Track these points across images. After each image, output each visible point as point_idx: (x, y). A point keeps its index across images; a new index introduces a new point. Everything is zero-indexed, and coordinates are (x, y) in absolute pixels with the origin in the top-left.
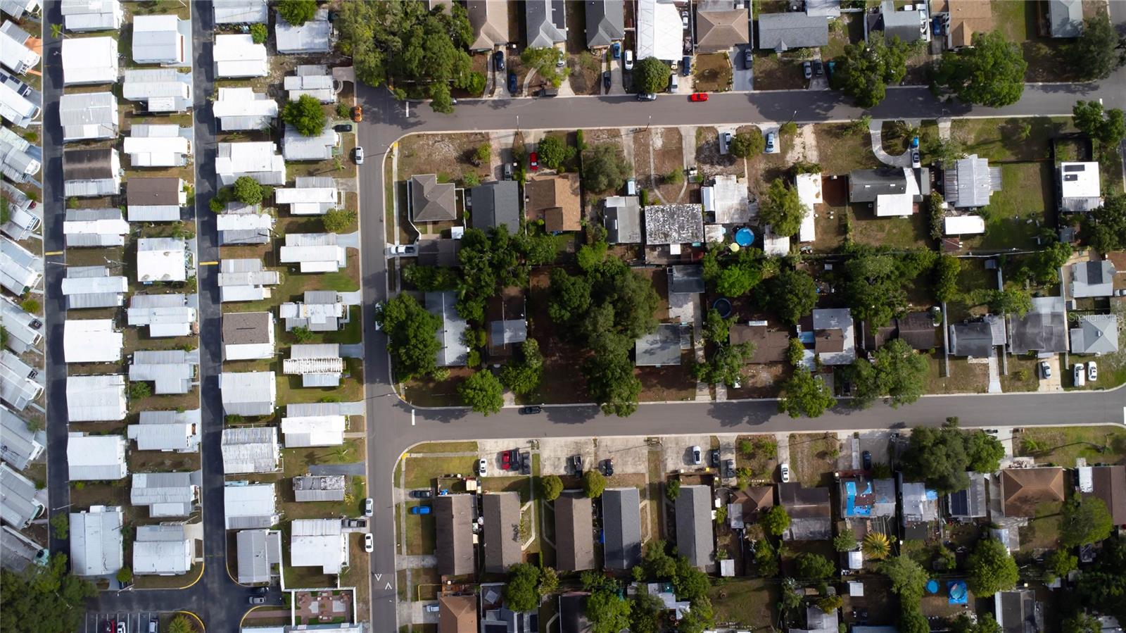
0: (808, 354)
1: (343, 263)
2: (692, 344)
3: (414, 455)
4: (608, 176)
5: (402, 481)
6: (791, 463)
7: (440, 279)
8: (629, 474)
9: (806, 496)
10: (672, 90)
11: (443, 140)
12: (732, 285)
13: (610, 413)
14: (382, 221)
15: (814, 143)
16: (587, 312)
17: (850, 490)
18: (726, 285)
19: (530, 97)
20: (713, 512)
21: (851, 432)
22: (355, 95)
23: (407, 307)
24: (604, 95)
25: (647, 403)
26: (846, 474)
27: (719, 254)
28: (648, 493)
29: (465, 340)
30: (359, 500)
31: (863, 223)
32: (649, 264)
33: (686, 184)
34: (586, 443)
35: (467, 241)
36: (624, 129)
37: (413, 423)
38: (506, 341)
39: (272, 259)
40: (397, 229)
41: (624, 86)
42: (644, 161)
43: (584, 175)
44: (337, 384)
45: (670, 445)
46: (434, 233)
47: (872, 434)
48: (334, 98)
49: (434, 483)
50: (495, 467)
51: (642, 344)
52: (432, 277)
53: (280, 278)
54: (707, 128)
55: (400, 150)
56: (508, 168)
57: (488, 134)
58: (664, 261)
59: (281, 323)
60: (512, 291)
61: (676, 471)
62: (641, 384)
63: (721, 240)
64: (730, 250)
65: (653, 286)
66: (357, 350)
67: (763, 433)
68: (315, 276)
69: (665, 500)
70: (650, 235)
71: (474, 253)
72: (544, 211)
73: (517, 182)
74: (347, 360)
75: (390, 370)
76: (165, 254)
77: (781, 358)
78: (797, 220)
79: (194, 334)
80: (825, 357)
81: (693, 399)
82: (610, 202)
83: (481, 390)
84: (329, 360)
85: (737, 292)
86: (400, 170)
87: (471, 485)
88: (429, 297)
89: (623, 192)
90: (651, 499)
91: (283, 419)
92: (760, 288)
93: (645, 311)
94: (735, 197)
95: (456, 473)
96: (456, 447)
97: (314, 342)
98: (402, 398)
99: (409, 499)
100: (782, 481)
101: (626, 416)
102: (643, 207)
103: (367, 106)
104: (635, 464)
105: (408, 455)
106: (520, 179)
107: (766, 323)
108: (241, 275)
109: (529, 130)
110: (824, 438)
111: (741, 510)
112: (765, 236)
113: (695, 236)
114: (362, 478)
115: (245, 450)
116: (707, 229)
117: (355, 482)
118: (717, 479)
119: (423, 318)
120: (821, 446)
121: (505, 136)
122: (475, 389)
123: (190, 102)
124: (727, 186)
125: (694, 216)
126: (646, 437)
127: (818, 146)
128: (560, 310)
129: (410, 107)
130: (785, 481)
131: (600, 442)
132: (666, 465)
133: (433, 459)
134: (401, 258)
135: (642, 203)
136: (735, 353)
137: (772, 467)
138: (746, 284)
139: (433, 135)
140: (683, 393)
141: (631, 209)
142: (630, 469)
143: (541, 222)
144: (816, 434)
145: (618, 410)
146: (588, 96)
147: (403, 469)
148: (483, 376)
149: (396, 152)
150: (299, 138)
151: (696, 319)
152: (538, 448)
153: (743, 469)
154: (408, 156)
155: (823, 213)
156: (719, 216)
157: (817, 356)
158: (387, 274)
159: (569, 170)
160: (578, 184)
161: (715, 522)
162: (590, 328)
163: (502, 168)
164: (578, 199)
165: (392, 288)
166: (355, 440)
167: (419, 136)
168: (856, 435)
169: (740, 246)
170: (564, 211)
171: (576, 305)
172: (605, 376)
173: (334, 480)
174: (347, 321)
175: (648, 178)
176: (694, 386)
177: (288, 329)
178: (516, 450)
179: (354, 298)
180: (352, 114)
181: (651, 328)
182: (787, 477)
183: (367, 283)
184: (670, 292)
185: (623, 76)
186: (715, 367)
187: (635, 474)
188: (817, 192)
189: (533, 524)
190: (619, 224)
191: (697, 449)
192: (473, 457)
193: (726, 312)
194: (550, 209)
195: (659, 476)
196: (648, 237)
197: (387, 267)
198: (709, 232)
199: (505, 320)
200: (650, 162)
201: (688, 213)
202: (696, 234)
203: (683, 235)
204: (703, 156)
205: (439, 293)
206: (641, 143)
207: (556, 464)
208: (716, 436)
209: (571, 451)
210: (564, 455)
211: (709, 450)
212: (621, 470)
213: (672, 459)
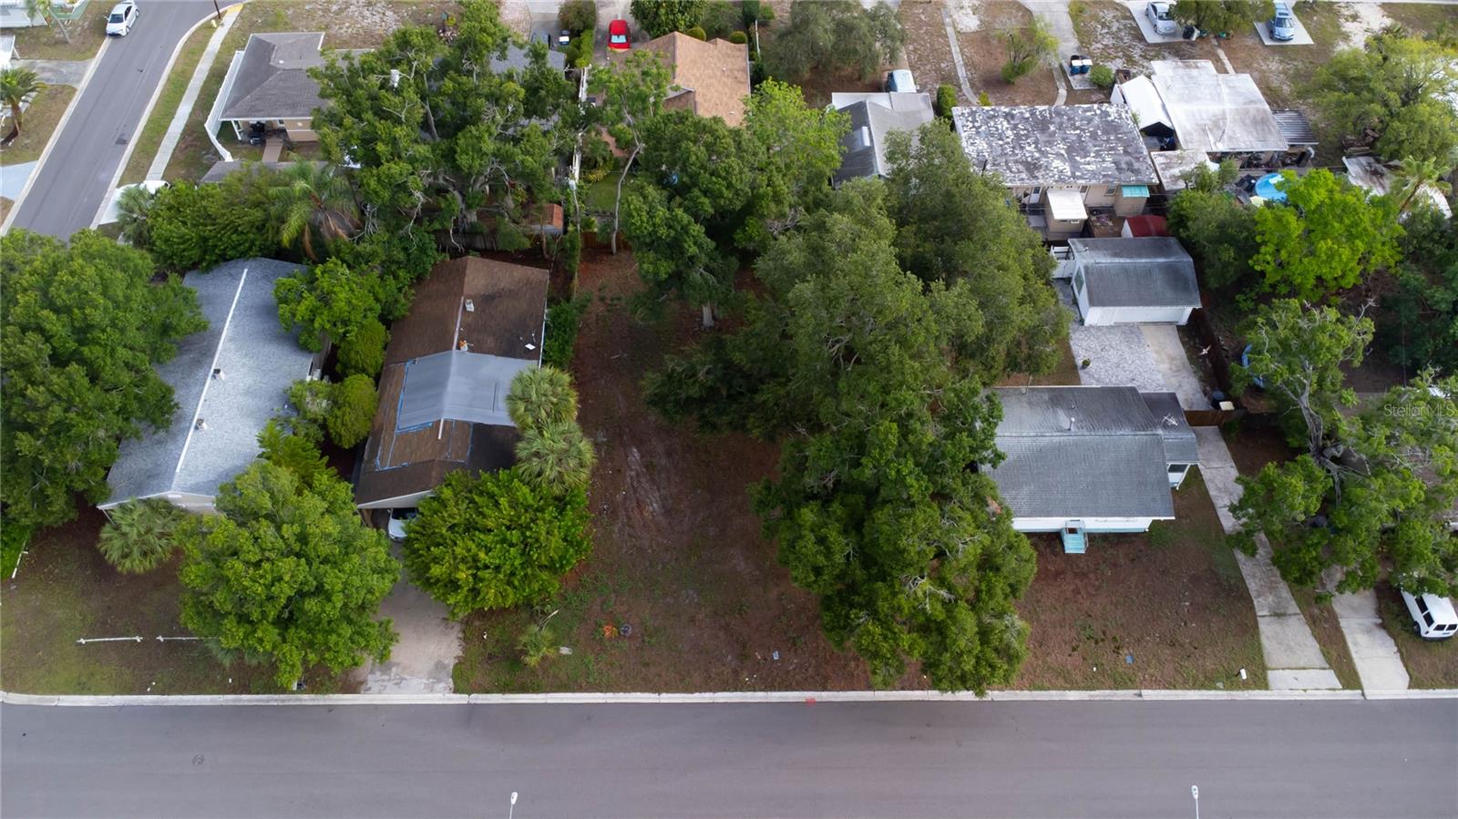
14: (124, 142)
33: (1063, 92)
38: (449, 418)
42: (934, 50)
54: (1095, 2)
55: (244, 17)
70: (981, 165)
82: (845, 100)
89: (881, 86)
101: (980, 688)
113: (1125, 167)
116: (1159, 159)
121: (546, 4)
124: (1192, 78)
125: (1112, 128)
140: (1209, 664)
141: (909, 114)
149: (230, 19)
156: (1186, 134)
160: (743, 62)
170: (699, 100)
190: (875, 137)
198: (1168, 166)
199: (458, 348)
200: (950, 52)
201: (1090, 120)
202: (1130, 164)
203: (1088, 167)
204: (1099, 46)
205: (233, 271)
206: (921, 20)
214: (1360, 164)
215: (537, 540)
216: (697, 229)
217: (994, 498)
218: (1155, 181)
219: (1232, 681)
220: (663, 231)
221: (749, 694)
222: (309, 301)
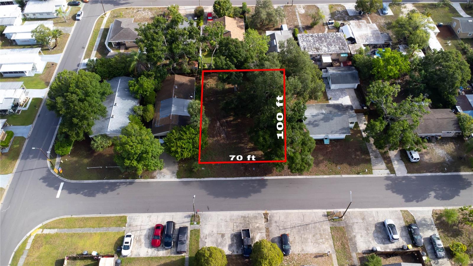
3: (46, 231)
8: (311, 255)
11: (144, 10)
14: (84, 48)
25: (321, 176)
33: (327, 29)
34: (255, 217)
38: (173, 114)
40: (94, 52)
42: (293, 19)
45: (356, 221)
50: (143, 245)
54: (336, 5)
55: (111, 14)
61: (371, 250)
66: (24, 131)
68: (12, 79)
74: (9, 133)
81: (371, 172)
82: (269, 33)
86: (107, 22)
89: (279, 29)
94: (369, 30)
96: (100, 222)
98: (55, 172)
104: (316, 242)
105: (39, 232)
109: (208, 6)
116: (350, 46)
118: (425, 258)
121: (189, 9)
124: (360, 25)
125: (340, 38)
126: (325, 211)
131: (272, 216)
132: (355, 244)
133: (67, 235)
135: (294, 34)
139: (137, 8)
140: (359, 168)
141: (286, 36)
142: (312, 249)
147: (28, 247)
149: (108, 15)
152: (198, 223)
154: (116, 17)
156: (358, 39)
160: (243, 24)
170: (231, 33)
174: (26, 108)
175: (297, 27)
176: (368, 162)
178: (171, 225)
179: (42, 93)
187: (318, 254)
190: (278, 42)
191: (391, 222)
192: (118, 233)
195: (350, 258)
198: (353, 48)
199: (174, 97)
200: (297, 19)
201: (333, 37)
202: (343, 48)
203: (332, 49)
204: (337, 17)
205: (117, 80)
206: (289, 11)
207: (219, 241)
208: (407, 211)
209: (237, 226)
210: (230, 230)
211: (405, 227)
212: (300, 249)
213: (361, 236)
214: (403, 46)
215: (196, 142)
216: (233, 66)
217: (305, 128)
218: (349, 52)
219: (364, 172)
220: (224, 67)
221: (248, 178)
222: (137, 86)
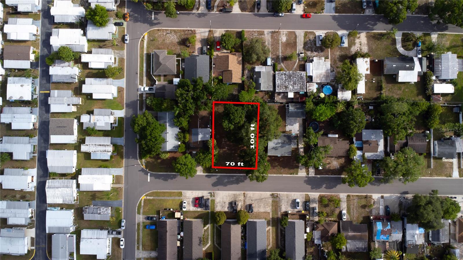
0: (359, 153)
1: (116, 95)
2: (298, 145)
3: (148, 198)
4: (257, 54)
5: (141, 211)
6: (347, 210)
7: (165, 105)
8: (262, 212)
9: (355, 229)
10: (293, 11)
11: (171, 33)
12: (321, 115)
13: (253, 180)
14: (137, 74)
15: (366, 42)
16: (243, 126)
17: (379, 226)
18: (318, 114)
19: (218, 12)
20: (305, 235)
21: (380, 195)
22: (126, 7)
23: (147, 119)
24: (257, 13)
25: (273, 175)
26: (376, 217)
27: (315, 98)
28: (271, 223)
29: (178, 138)
30: (118, 220)
31: (390, 85)
32: (277, 102)
33: (298, 61)
34: (239, 195)
35: (181, 85)
36: (266, 31)
37: (149, 181)
38: (199, 140)
39: (78, 91)
40: (145, 78)
41: (267, 8)
42: (276, 48)
43: (244, 54)
44: (109, 158)
45: (283, 198)
46: (164, 81)
47: (391, 196)
48: (115, 8)
49: (158, 213)
50: (191, 206)
51: (271, 144)
52: (161, 104)
53: (82, 101)
54: (310, 32)
55: (148, 37)
56: (205, 49)
57: (195, 30)
58: (284, 101)
59: (81, 125)
60: (203, 113)
61: (287, 212)
62: (270, 165)
63: (315, 91)
64: (319, 97)
65: (278, 113)
66: (121, 141)
67: (333, 194)
68: (101, 101)
69: (280, 227)
70: (278, 87)
71: (184, 92)
72: (223, 72)
73: (208, 56)
74: (115, 145)
75: (138, 152)
76: (21, 86)
77: (344, 154)
78: (357, 81)
79: (35, 129)
80: (368, 155)
81: (297, 174)
82: (258, 69)
83: (185, 165)
84: (105, 146)
85: (324, 118)
86: (148, 47)
87: (178, 215)
88: (160, 114)
89: (265, 64)
90: (273, 226)
91: (79, 176)
92: (335, 117)
93: (274, 126)
94: (324, 69)
95: (170, 207)
96: (170, 194)
97: (98, 136)
98: (144, 167)
99: (145, 220)
100: (342, 220)
101: (262, 182)
102: (275, 72)
103: (132, 13)
104: (265, 207)
105: (145, 197)
106: (211, 55)
107: (337, 136)
108: (61, 98)
109: (217, 30)
110: (365, 198)
111: (320, 234)
112: (338, 90)
113: (301, 88)
114: (120, 208)
115: (58, 191)
116: (308, 85)
117: (116, 211)
118: (308, 217)
119: (155, 125)
120: (363, 202)
121: (204, 32)
122: (181, 164)
123: (40, 7)
124: (319, 62)
125: (302, 78)
126: (271, 193)
127: (368, 44)
128: (229, 124)
129: (154, 15)
130: (344, 220)
131: (247, 194)
132: (281, 208)
133: (158, 200)
134: (146, 94)
135: (274, 69)
136: (321, 151)
137: (337, 212)
138: (328, 114)
139: (165, 30)
140: (292, 171)
141: (268, 73)
142: (262, 210)
143: (221, 77)
144: (361, 196)
145: (257, 179)
146: (248, 13)
147: (142, 205)
148: (186, 158)
149: (146, 38)
150: (94, 28)
151: (300, 133)
152: (214, 197)
153: (322, 213)
154: (152, 41)
155: (369, 79)
156: (314, 78)
157: (364, 154)
158: (138, 102)
159: (237, 51)
160: (241, 58)
161: (306, 240)
162: (244, 134)
163: (202, 49)
164: (241, 66)
165: (141, 109)
166: (118, 188)
167: (158, 30)
168: (382, 197)
169: (325, 95)
170: (233, 72)
171: (237, 122)
172: (251, 160)
173: (105, 209)
174: (117, 125)
175: (278, 57)
176: (298, 167)
177: (84, 128)
178: (202, 197)
179: (121, 113)
180: (124, 17)
181: (277, 135)
182: (345, 218)
183: (128, 105)
184: (287, 117)
185: (267, 3)
186: (310, 158)
187: (264, 212)
188: (367, 67)
189: (210, 237)
190: (262, 80)
191: (298, 200)
192: (179, 200)
193: (317, 130)
194: (226, 71)
195: (277, 214)
196: (277, 88)
197: (139, 98)
199: (199, 128)
201: (298, 76)
203: (295, 88)
206: (275, 38)
207: (223, 205)
208: (308, 194)
209: (231, 199)
210: (227, 201)
211: (304, 202)
212: (257, 210)
213: (284, 205)
218: (305, 91)
219: (294, 174)
221: (237, 174)
